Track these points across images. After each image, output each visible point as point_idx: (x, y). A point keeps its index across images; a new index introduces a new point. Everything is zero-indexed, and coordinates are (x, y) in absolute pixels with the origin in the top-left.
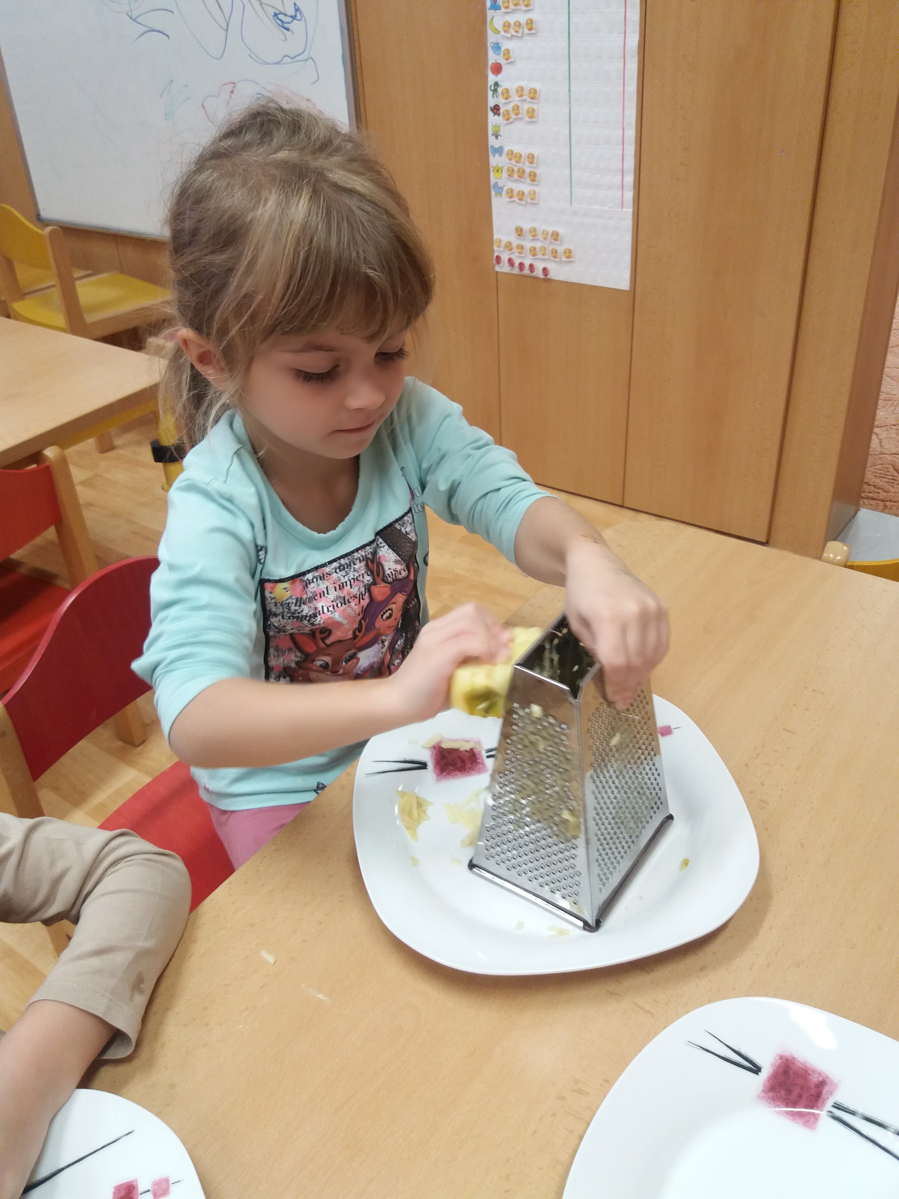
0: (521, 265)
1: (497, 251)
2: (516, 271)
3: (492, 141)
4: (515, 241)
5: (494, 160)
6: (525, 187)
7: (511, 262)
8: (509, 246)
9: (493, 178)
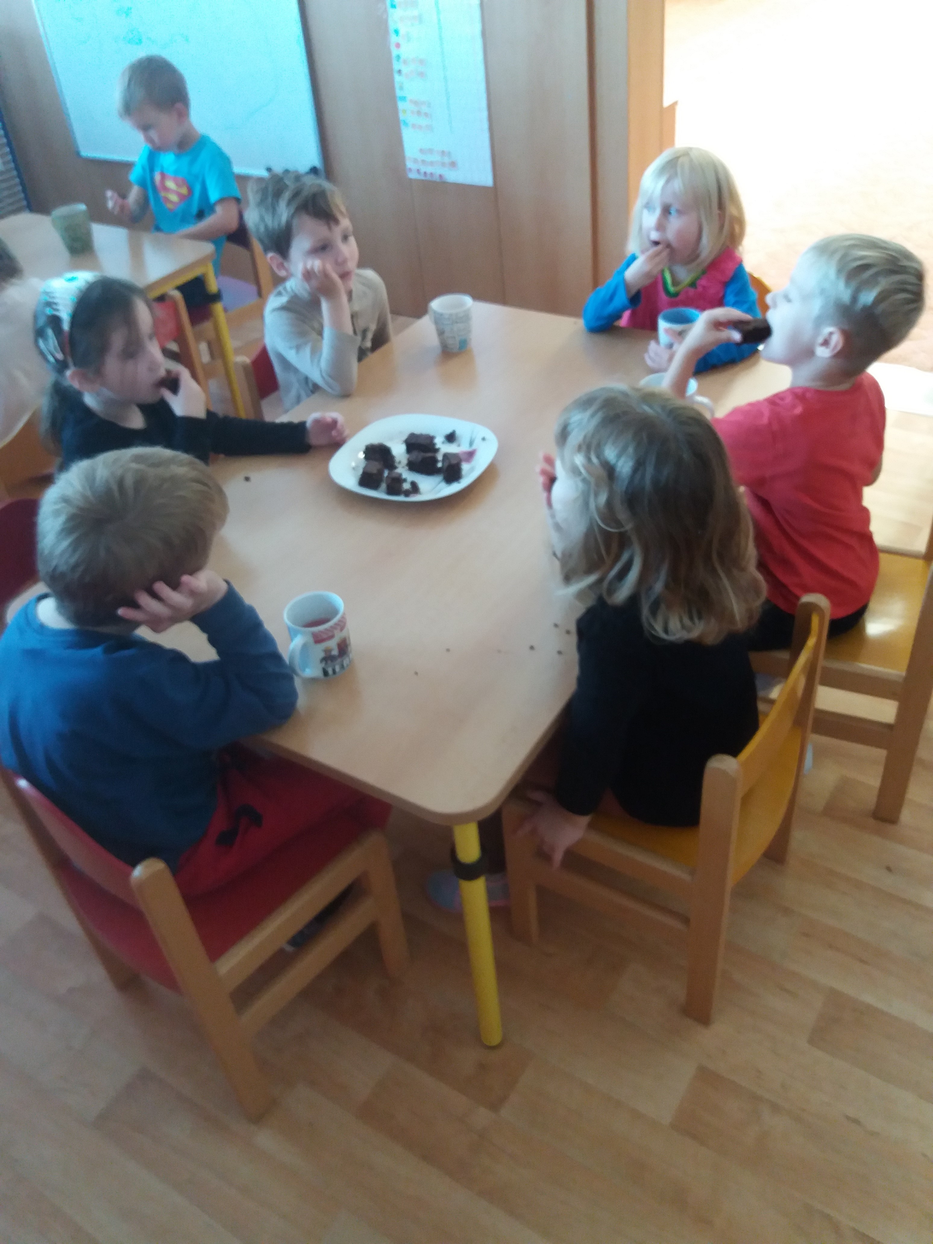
0: (425, 173)
1: (409, 164)
2: (422, 177)
3: (399, 93)
4: (421, 157)
5: (401, 105)
6: (423, 121)
7: (418, 171)
8: (415, 161)
9: (402, 116)
